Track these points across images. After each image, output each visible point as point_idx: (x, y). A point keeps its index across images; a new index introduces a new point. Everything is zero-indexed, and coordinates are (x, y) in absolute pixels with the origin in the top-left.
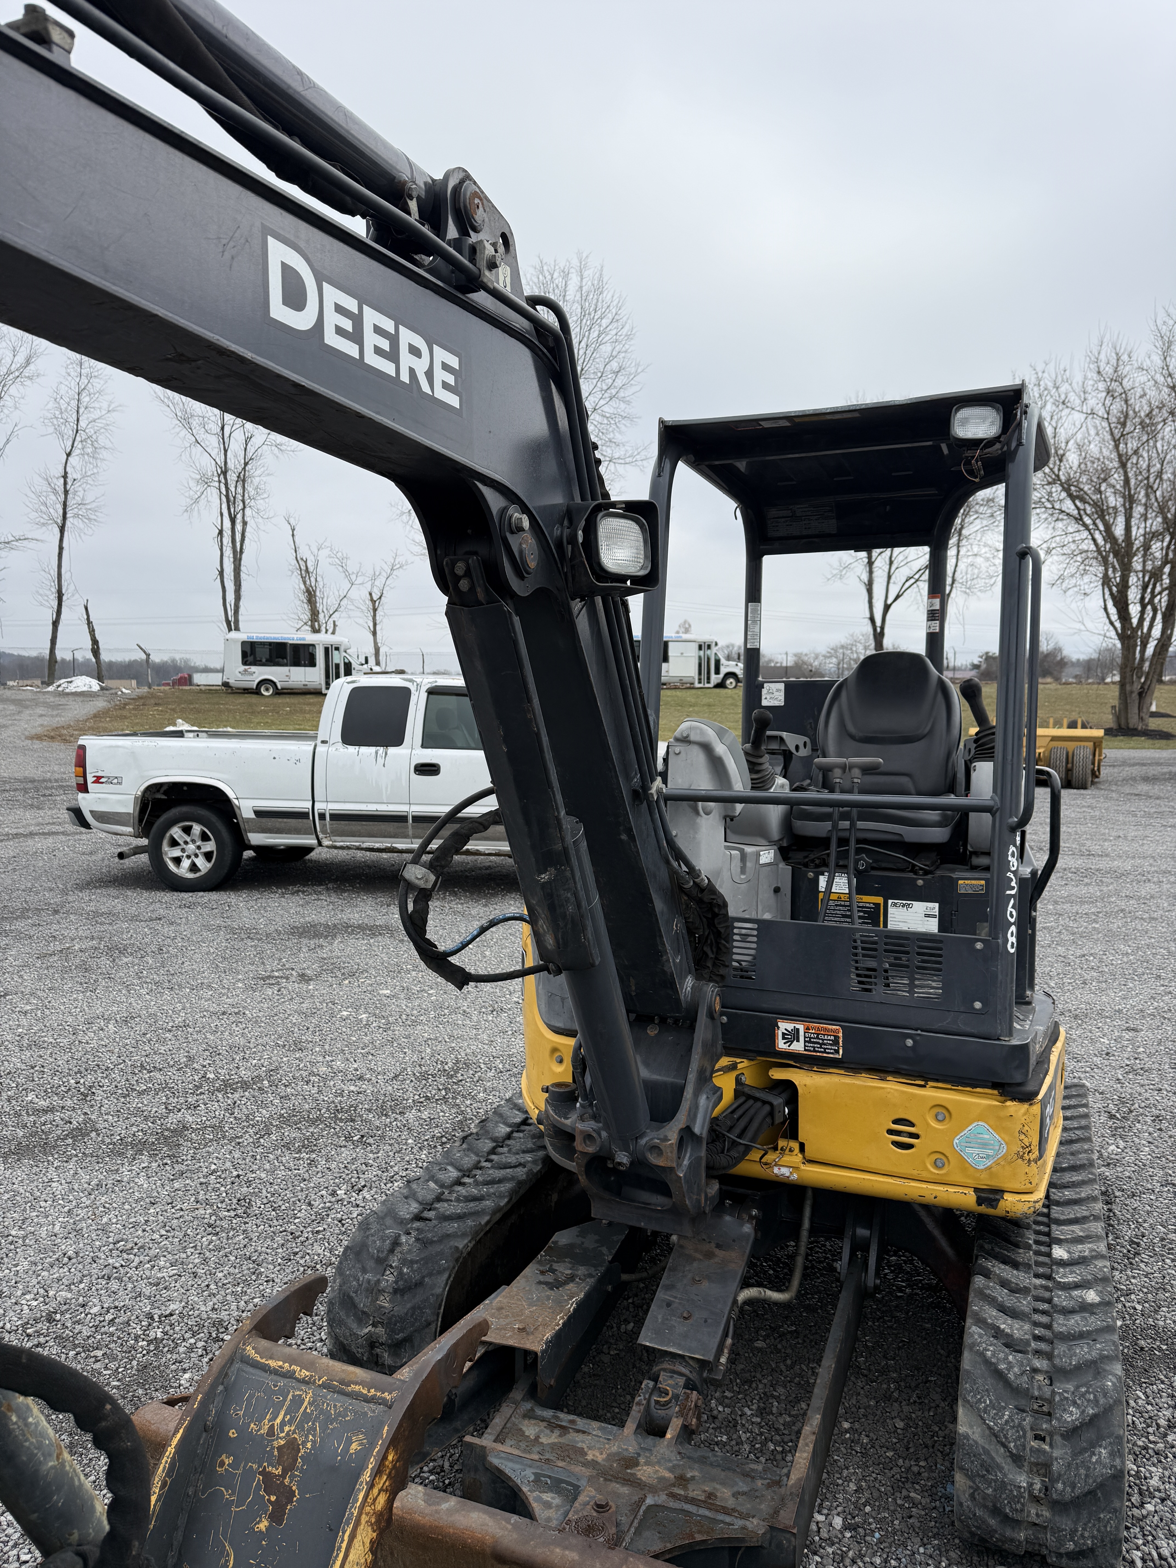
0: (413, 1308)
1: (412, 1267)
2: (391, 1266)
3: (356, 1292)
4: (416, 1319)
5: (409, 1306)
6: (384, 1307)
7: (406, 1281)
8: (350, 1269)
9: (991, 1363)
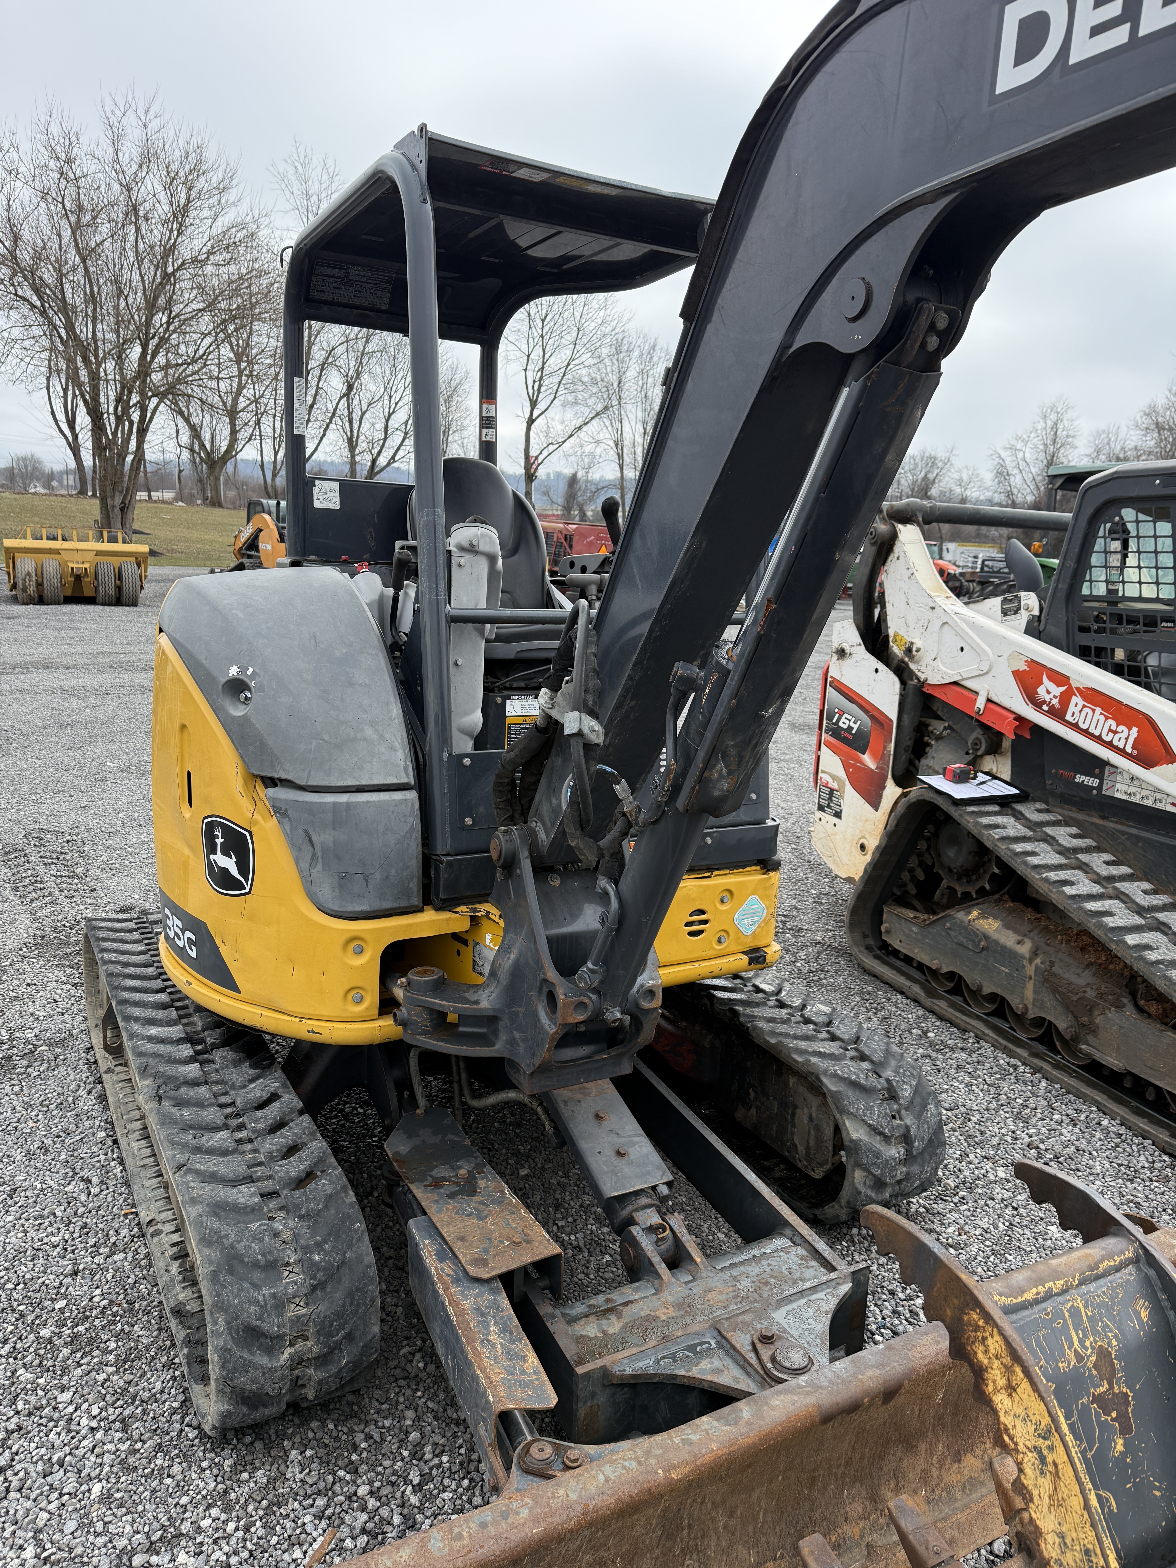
0: (350, 1294)
1: (324, 1250)
2: (288, 1264)
3: (261, 1318)
4: (358, 1305)
5: (338, 1295)
6: (304, 1315)
7: (325, 1269)
8: (238, 1295)
9: (845, 1079)
